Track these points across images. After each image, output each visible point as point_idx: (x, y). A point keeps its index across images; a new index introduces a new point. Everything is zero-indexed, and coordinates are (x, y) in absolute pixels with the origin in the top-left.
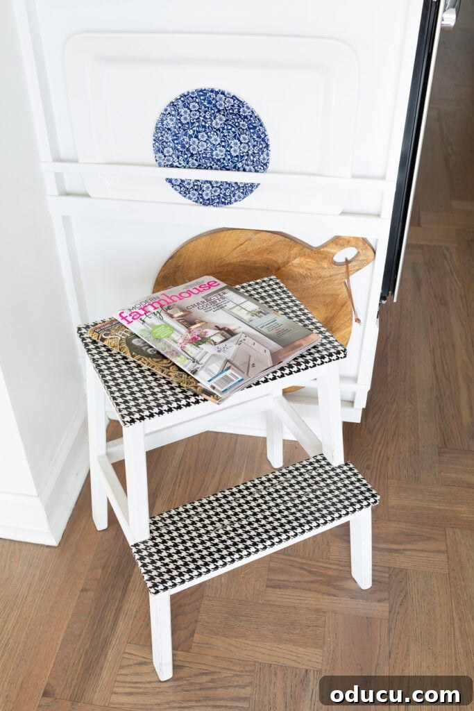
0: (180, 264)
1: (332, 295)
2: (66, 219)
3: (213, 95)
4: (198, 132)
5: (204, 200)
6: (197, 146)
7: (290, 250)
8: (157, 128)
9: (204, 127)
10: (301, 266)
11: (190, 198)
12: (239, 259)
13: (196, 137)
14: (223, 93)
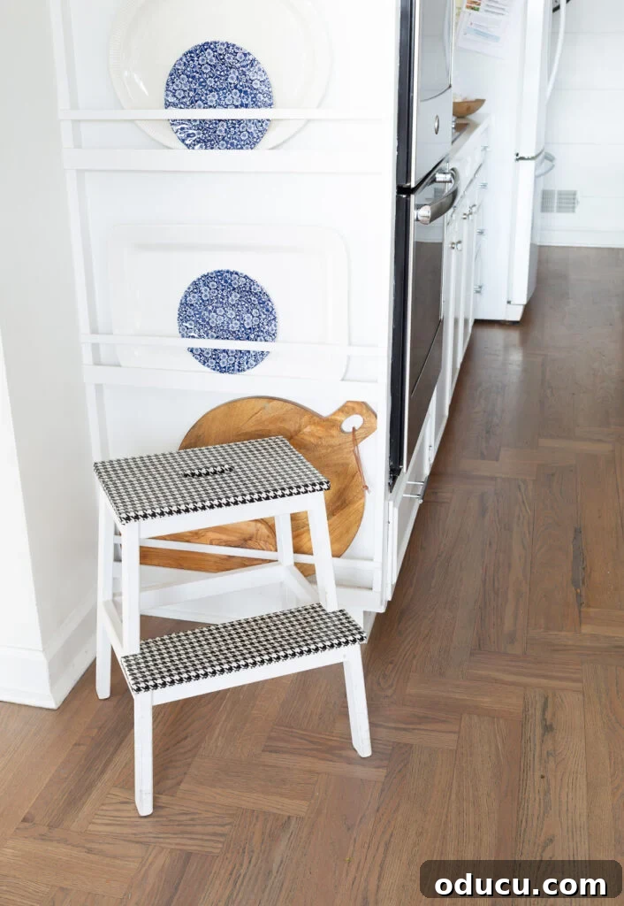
0: (200, 433)
1: (342, 464)
2: (99, 388)
3: (229, 275)
4: (216, 307)
5: (221, 368)
6: (216, 319)
7: (301, 418)
8: (181, 304)
9: (221, 303)
10: (312, 434)
11: (208, 366)
12: (253, 429)
13: (215, 312)
14: (237, 274)
